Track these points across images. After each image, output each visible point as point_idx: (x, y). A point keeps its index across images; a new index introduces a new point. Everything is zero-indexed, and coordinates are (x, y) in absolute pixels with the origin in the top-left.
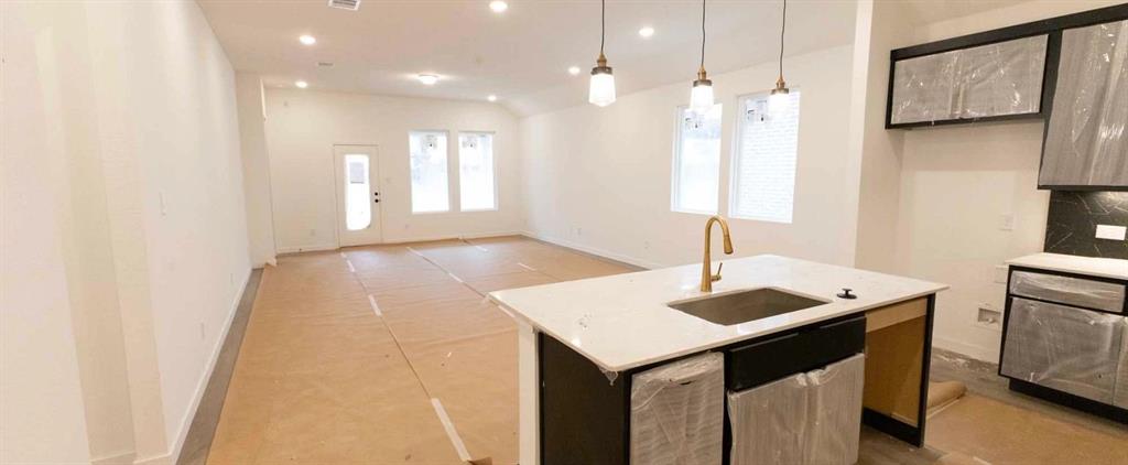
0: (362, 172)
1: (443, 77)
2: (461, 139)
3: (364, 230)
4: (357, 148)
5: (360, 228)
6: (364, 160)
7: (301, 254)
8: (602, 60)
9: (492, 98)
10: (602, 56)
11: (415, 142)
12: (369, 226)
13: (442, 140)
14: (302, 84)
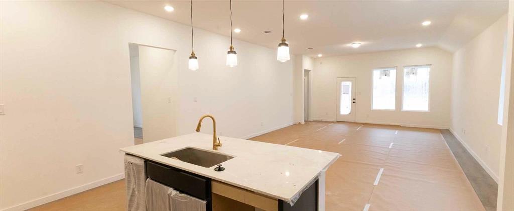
0: (349, 89)
1: (363, 43)
2: (405, 70)
3: (347, 115)
4: (347, 79)
5: (346, 114)
6: (349, 84)
7: (322, 122)
8: (193, 54)
9: (419, 46)
10: (193, 52)
11: (377, 74)
12: (350, 114)
13: (393, 73)
14: (320, 56)
